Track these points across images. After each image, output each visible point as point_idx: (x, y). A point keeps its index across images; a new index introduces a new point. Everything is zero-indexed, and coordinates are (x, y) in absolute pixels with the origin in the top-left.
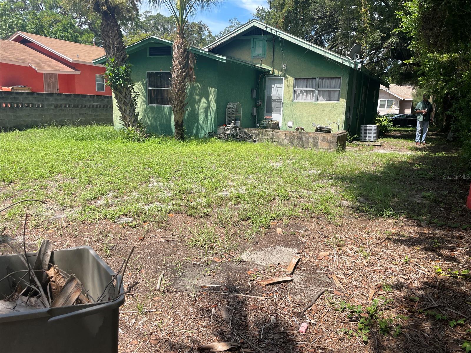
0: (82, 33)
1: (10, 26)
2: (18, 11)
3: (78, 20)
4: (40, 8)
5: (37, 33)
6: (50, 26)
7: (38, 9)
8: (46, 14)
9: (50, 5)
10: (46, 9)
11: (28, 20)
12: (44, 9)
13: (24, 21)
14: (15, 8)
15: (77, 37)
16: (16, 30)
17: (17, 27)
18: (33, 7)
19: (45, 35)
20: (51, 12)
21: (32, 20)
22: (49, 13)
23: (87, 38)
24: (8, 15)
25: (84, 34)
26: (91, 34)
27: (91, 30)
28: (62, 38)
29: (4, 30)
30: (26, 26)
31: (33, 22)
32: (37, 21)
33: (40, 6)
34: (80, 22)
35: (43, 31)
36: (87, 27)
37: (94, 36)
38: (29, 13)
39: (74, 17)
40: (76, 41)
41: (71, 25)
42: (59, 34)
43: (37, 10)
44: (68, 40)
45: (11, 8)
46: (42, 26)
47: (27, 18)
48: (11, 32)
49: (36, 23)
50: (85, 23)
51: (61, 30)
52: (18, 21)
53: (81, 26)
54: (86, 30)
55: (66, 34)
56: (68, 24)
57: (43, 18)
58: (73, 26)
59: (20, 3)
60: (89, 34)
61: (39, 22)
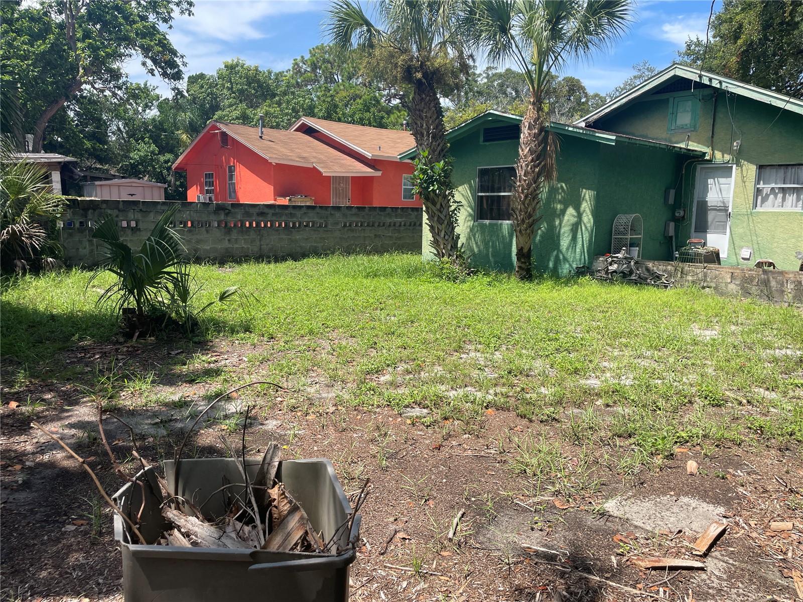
0: (389, 112)
1: (293, 109)
2: (306, 86)
3: (386, 92)
4: (335, 79)
5: (328, 117)
6: (346, 106)
7: (333, 81)
8: (342, 87)
9: (349, 73)
10: (343, 81)
11: (318, 97)
12: (340, 81)
13: (312, 100)
14: (302, 81)
15: (382, 118)
16: (301, 114)
17: (303, 109)
18: (326, 78)
19: (339, 120)
20: (350, 84)
21: (322, 99)
22: (347, 85)
23: (396, 119)
24: (293, 93)
25: (393, 113)
26: (402, 113)
27: (403, 106)
28: (361, 122)
29: (287, 114)
30: (315, 108)
31: (324, 101)
32: (329, 99)
33: (336, 77)
34: (388, 95)
35: (336, 113)
36: (398, 101)
37: (406, 114)
38: (320, 87)
39: (380, 88)
40: (381, 126)
41: (374, 100)
42: (357, 116)
43: (331, 82)
44: (370, 125)
45: (297, 83)
46: (336, 106)
47: (316, 96)
48: (295, 117)
49: (328, 102)
50: (395, 96)
51: (360, 110)
52: (304, 101)
53: (390, 101)
54: (396, 107)
55: (367, 115)
56: (371, 100)
57: (337, 93)
58: (378, 102)
59: (309, 74)
60: (400, 112)
61: (332, 100)
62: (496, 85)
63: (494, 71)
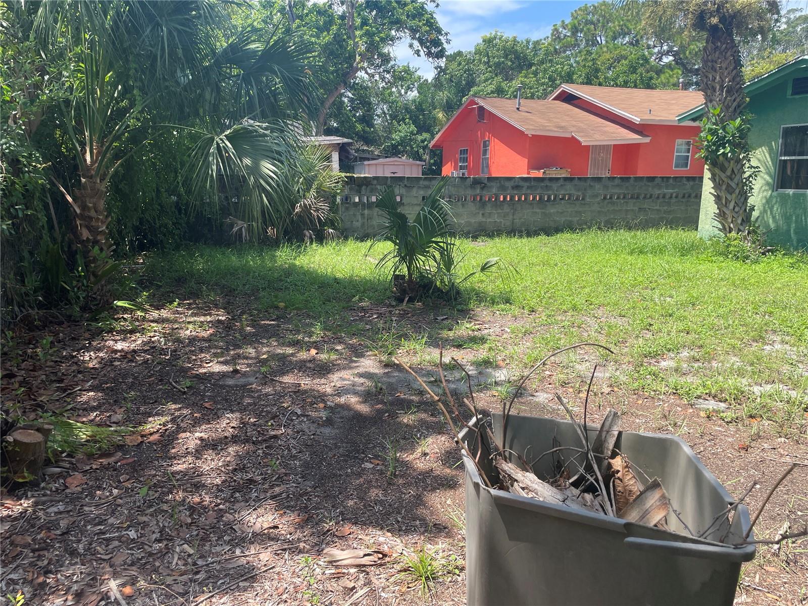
0: (659, 72)
1: (550, 78)
2: (565, 52)
3: (656, 50)
4: (598, 42)
5: (589, 82)
6: (609, 69)
7: (595, 43)
8: (605, 49)
9: (614, 33)
10: (607, 42)
11: (578, 62)
12: (604, 42)
13: (571, 66)
14: (561, 48)
15: (651, 78)
16: (558, 82)
17: (561, 77)
18: (587, 41)
19: (600, 84)
20: (614, 45)
21: (582, 64)
22: (611, 46)
23: (668, 79)
24: (551, 61)
25: (664, 73)
26: (675, 71)
27: (677, 63)
28: (625, 85)
29: (543, 84)
30: (573, 74)
31: (584, 66)
32: (590, 64)
33: (598, 39)
34: (659, 52)
35: (597, 78)
36: (671, 58)
37: (680, 72)
38: (580, 52)
39: (650, 45)
40: (649, 86)
41: (643, 59)
42: (620, 80)
43: (593, 45)
44: (636, 87)
45: (555, 49)
46: (597, 70)
47: (576, 62)
48: (551, 86)
49: (588, 66)
50: (667, 53)
51: (625, 73)
52: (562, 68)
53: (661, 59)
54: (669, 66)
55: (633, 77)
56: (638, 59)
57: (600, 56)
58: (646, 61)
59: (569, 39)
60: (672, 71)
61: (593, 65)
62: (799, 30)
63: (798, 14)
